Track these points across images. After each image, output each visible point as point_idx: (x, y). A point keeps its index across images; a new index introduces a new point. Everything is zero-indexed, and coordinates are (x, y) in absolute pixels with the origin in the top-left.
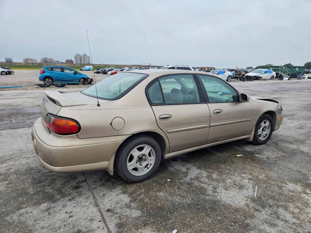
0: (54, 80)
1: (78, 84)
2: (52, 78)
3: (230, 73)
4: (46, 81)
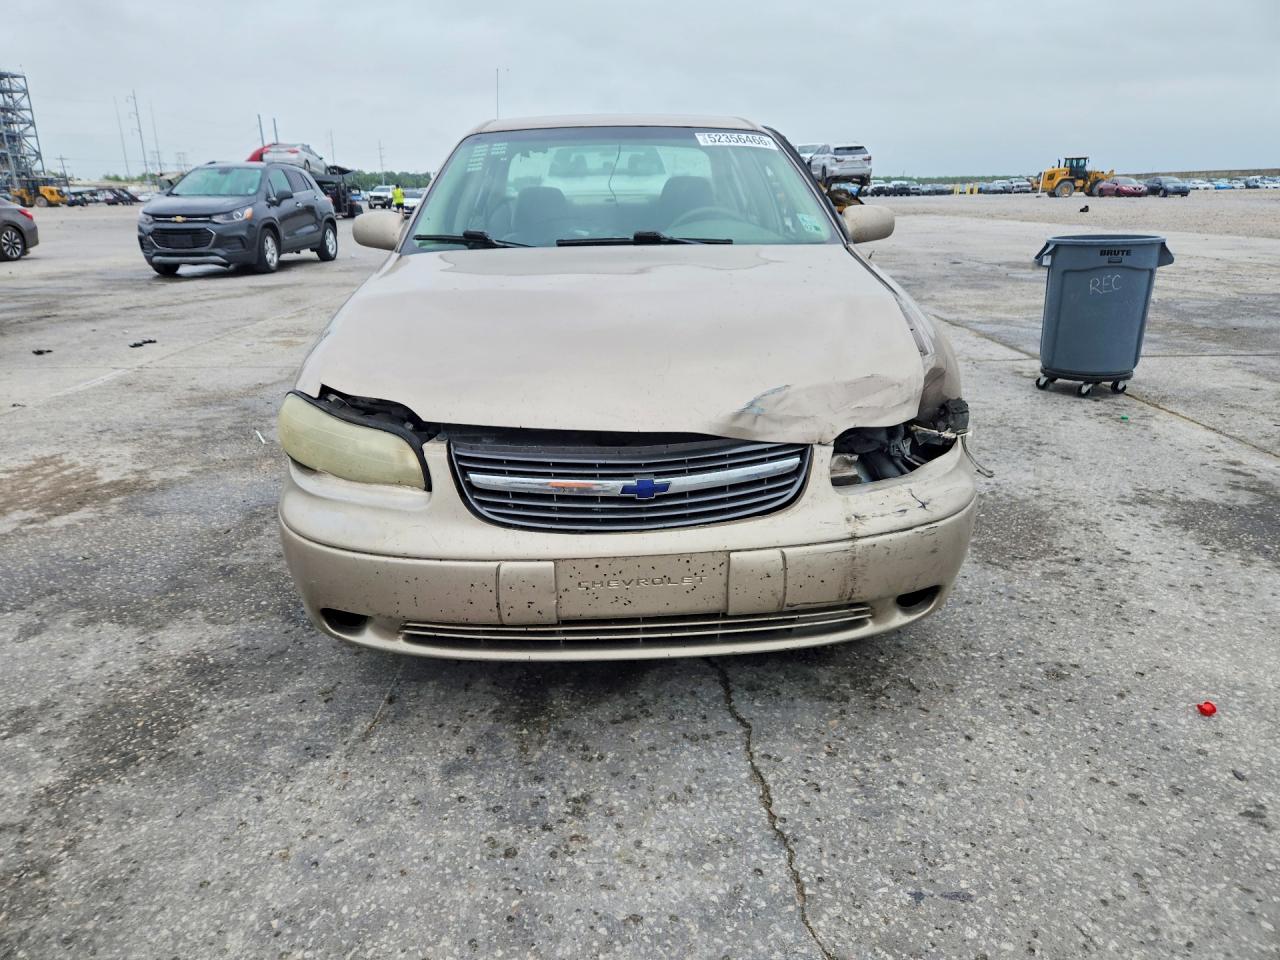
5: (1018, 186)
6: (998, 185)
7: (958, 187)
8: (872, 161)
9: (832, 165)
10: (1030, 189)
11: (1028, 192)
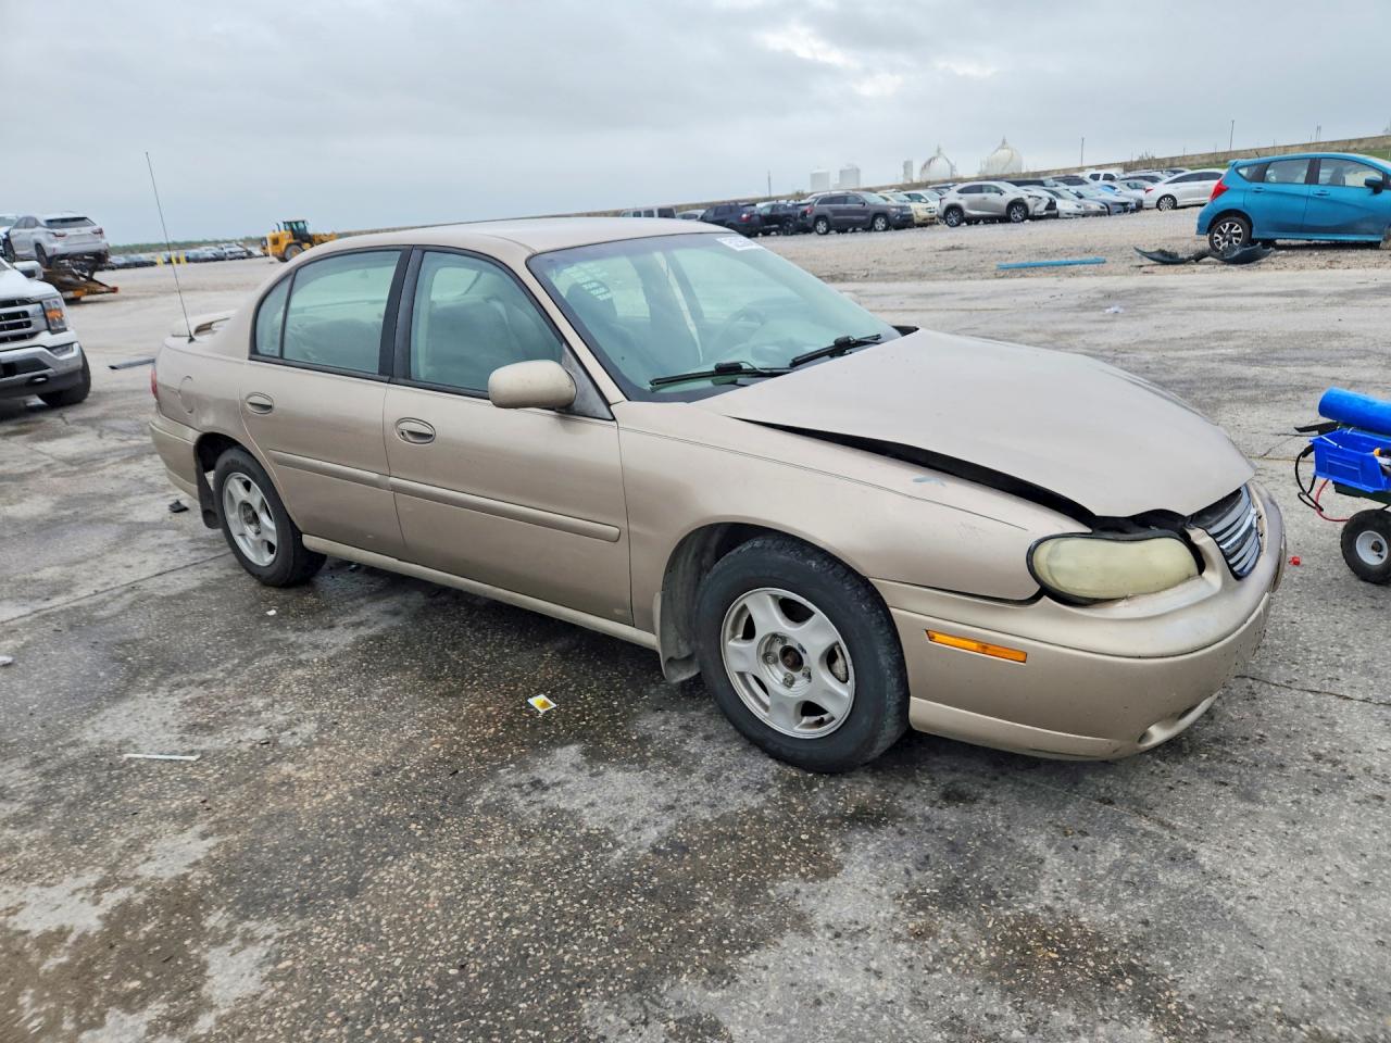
0: (1254, 228)
1: (1374, 246)
2: (1246, 215)
4: (1221, 233)
5: (231, 253)
6: (208, 252)
7: (160, 257)
8: (105, 233)
9: (51, 241)
10: (245, 254)
11: (243, 258)
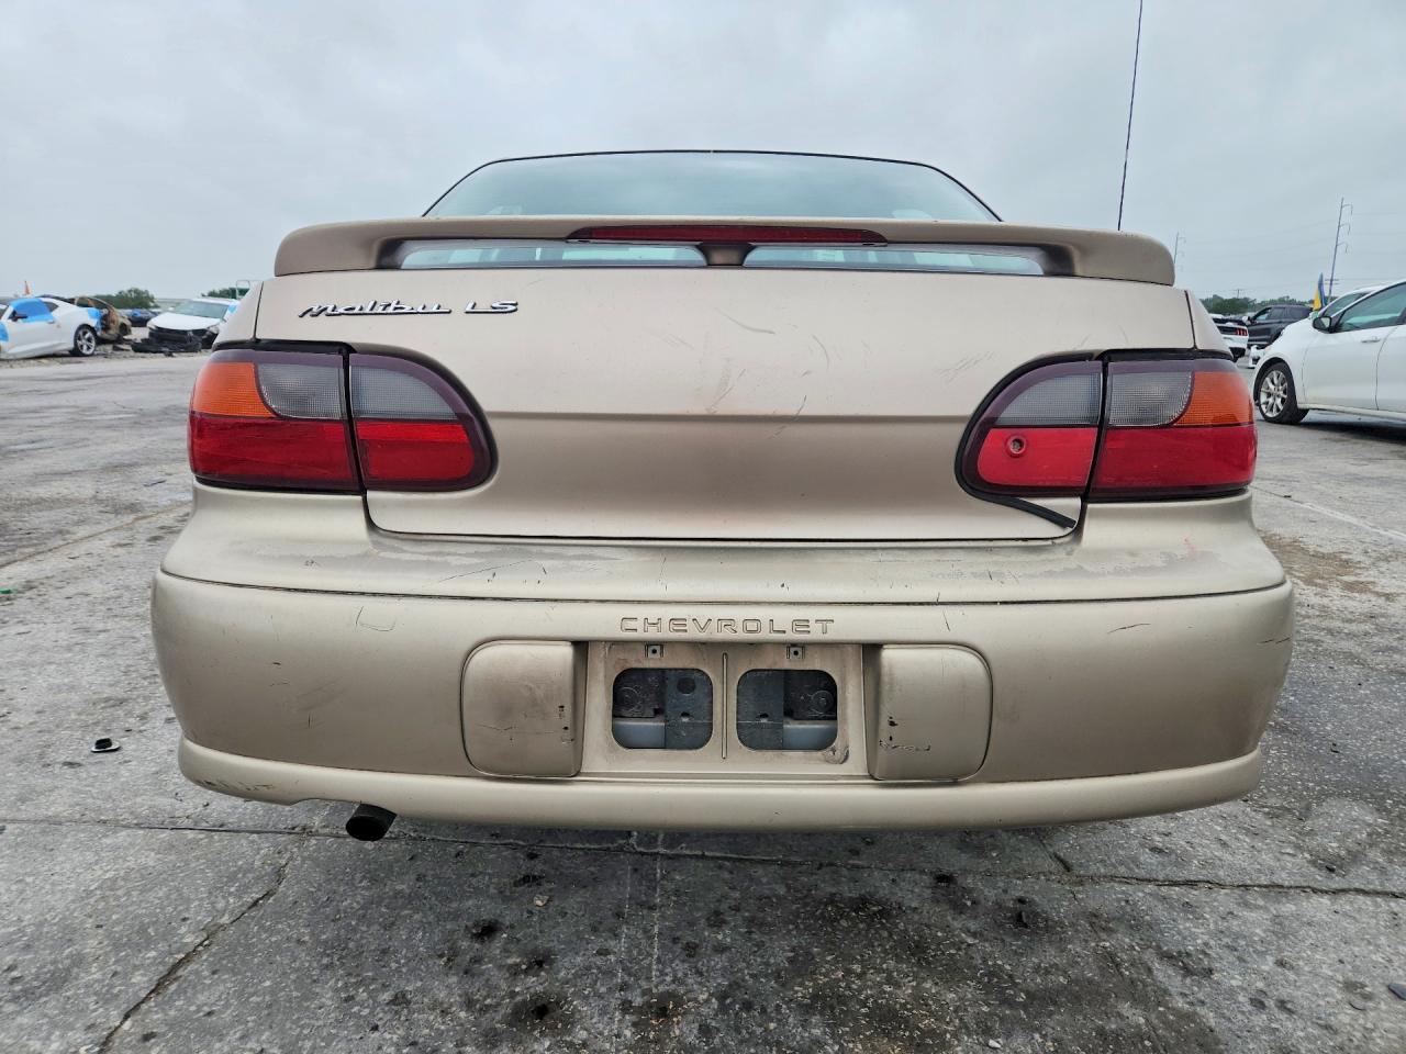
3: (89, 317)
